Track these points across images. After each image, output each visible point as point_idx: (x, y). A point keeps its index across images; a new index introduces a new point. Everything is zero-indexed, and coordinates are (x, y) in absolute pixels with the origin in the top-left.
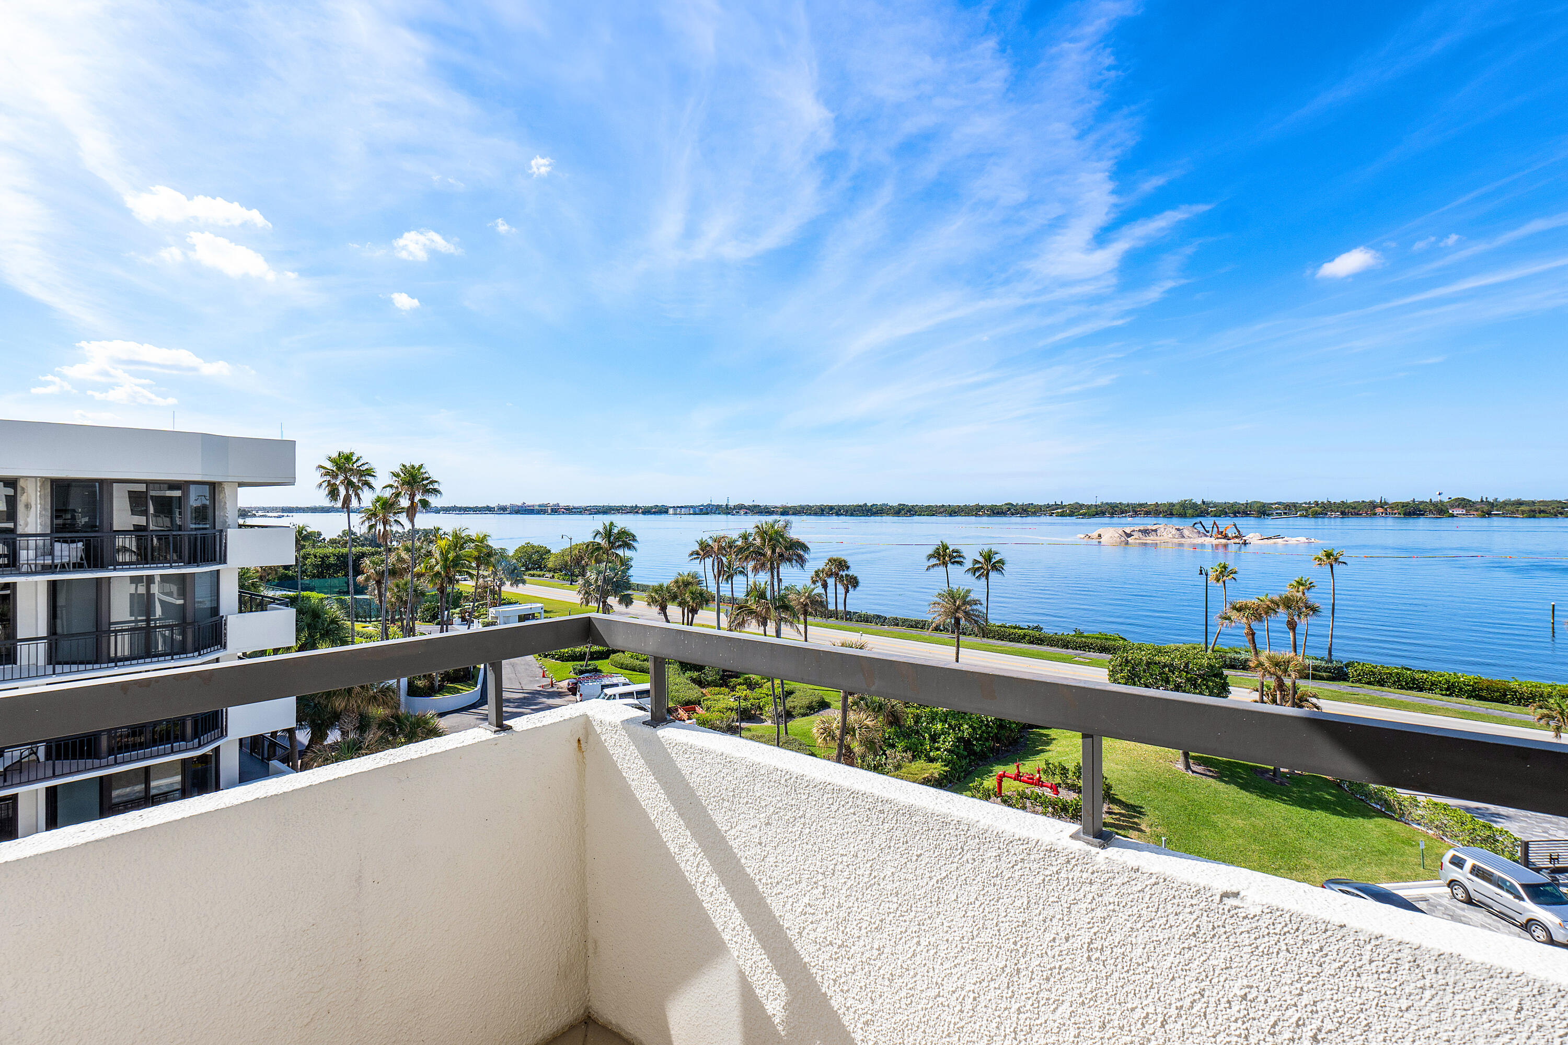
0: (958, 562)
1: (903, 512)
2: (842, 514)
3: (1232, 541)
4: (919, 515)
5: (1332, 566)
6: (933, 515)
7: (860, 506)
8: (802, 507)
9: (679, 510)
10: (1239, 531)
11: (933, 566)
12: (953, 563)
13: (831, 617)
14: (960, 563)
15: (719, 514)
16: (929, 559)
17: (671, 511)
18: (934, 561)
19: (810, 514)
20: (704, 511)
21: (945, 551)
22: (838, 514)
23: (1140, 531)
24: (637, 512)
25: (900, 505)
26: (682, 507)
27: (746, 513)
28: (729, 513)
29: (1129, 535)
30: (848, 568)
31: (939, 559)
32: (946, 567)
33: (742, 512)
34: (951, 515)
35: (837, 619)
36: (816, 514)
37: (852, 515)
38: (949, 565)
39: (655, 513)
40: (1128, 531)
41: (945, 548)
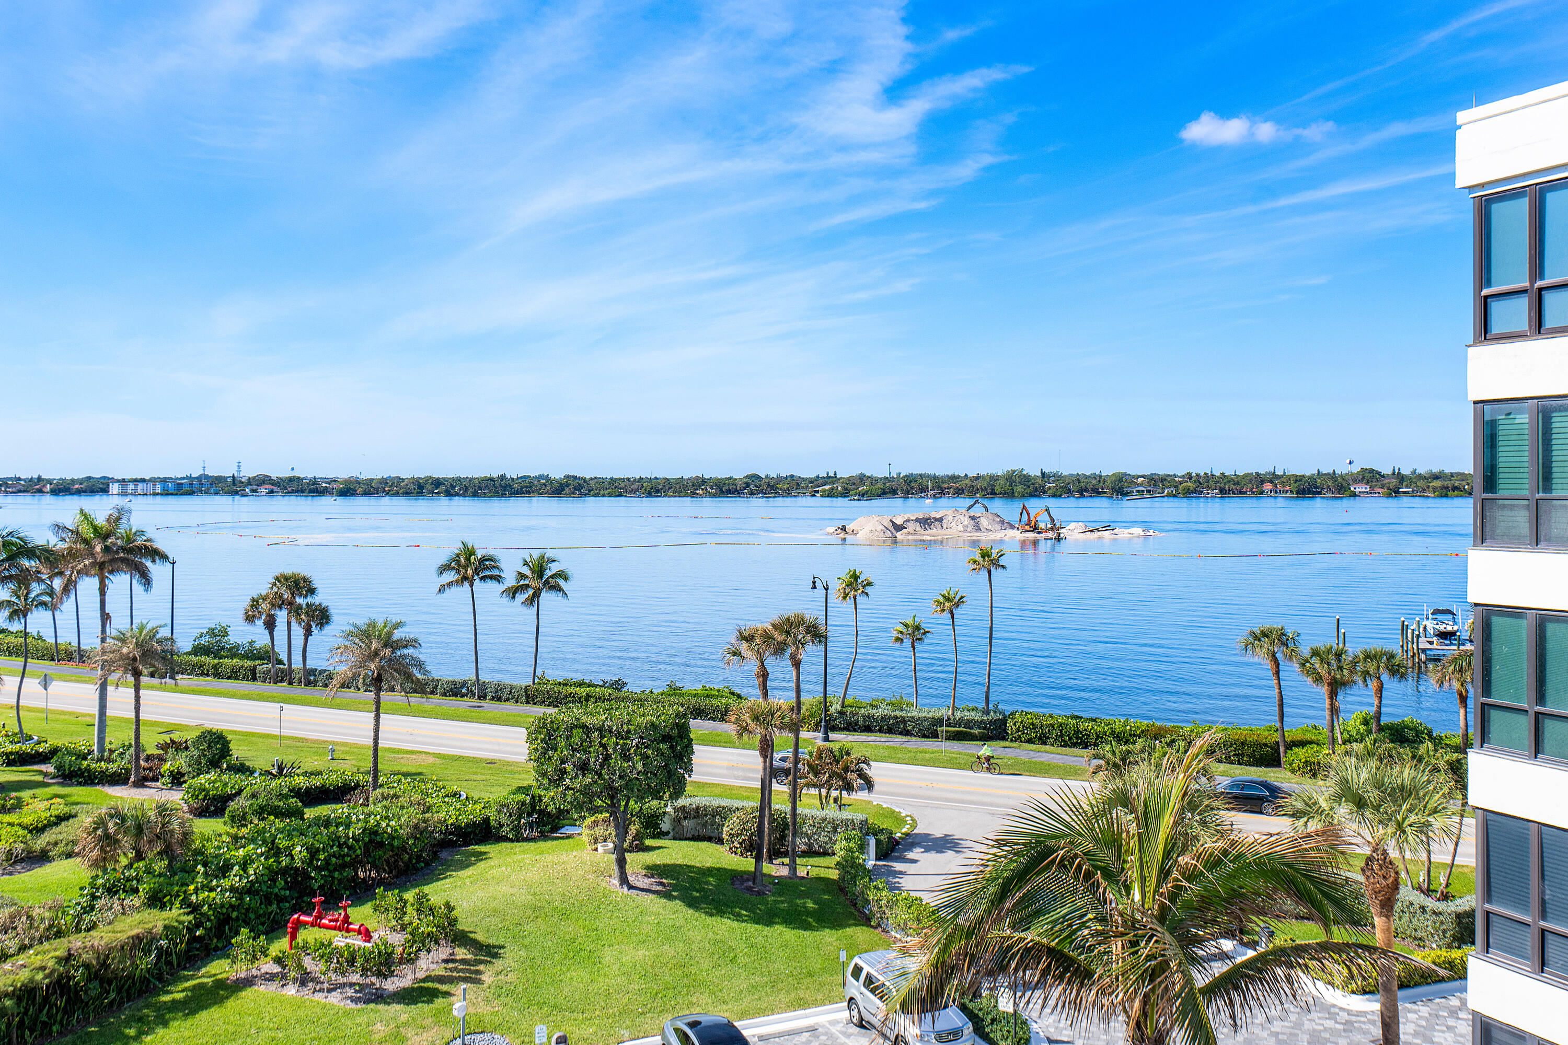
0: (492, 577)
1: (567, 490)
2: (457, 495)
3: (1043, 535)
4: (596, 495)
5: (989, 572)
6: (620, 495)
7: (491, 479)
8: (384, 481)
9: (131, 486)
10: (1052, 520)
11: (450, 584)
12: (483, 579)
13: (282, 681)
14: (497, 579)
15: (216, 493)
16: (441, 573)
17: (115, 488)
18: (450, 576)
19: (397, 494)
20: (186, 488)
21: (468, 559)
22: (449, 494)
23: (917, 520)
24: (40, 491)
25: (567, 477)
26: (135, 481)
27: (272, 492)
28: (236, 493)
29: (899, 528)
30: (312, 591)
31: (458, 572)
32: (471, 586)
33: (263, 490)
34: (649, 495)
35: (290, 683)
36: (407, 493)
37: (475, 495)
38: (477, 583)
39: (79, 492)
40: (899, 521)
41: (470, 553)
